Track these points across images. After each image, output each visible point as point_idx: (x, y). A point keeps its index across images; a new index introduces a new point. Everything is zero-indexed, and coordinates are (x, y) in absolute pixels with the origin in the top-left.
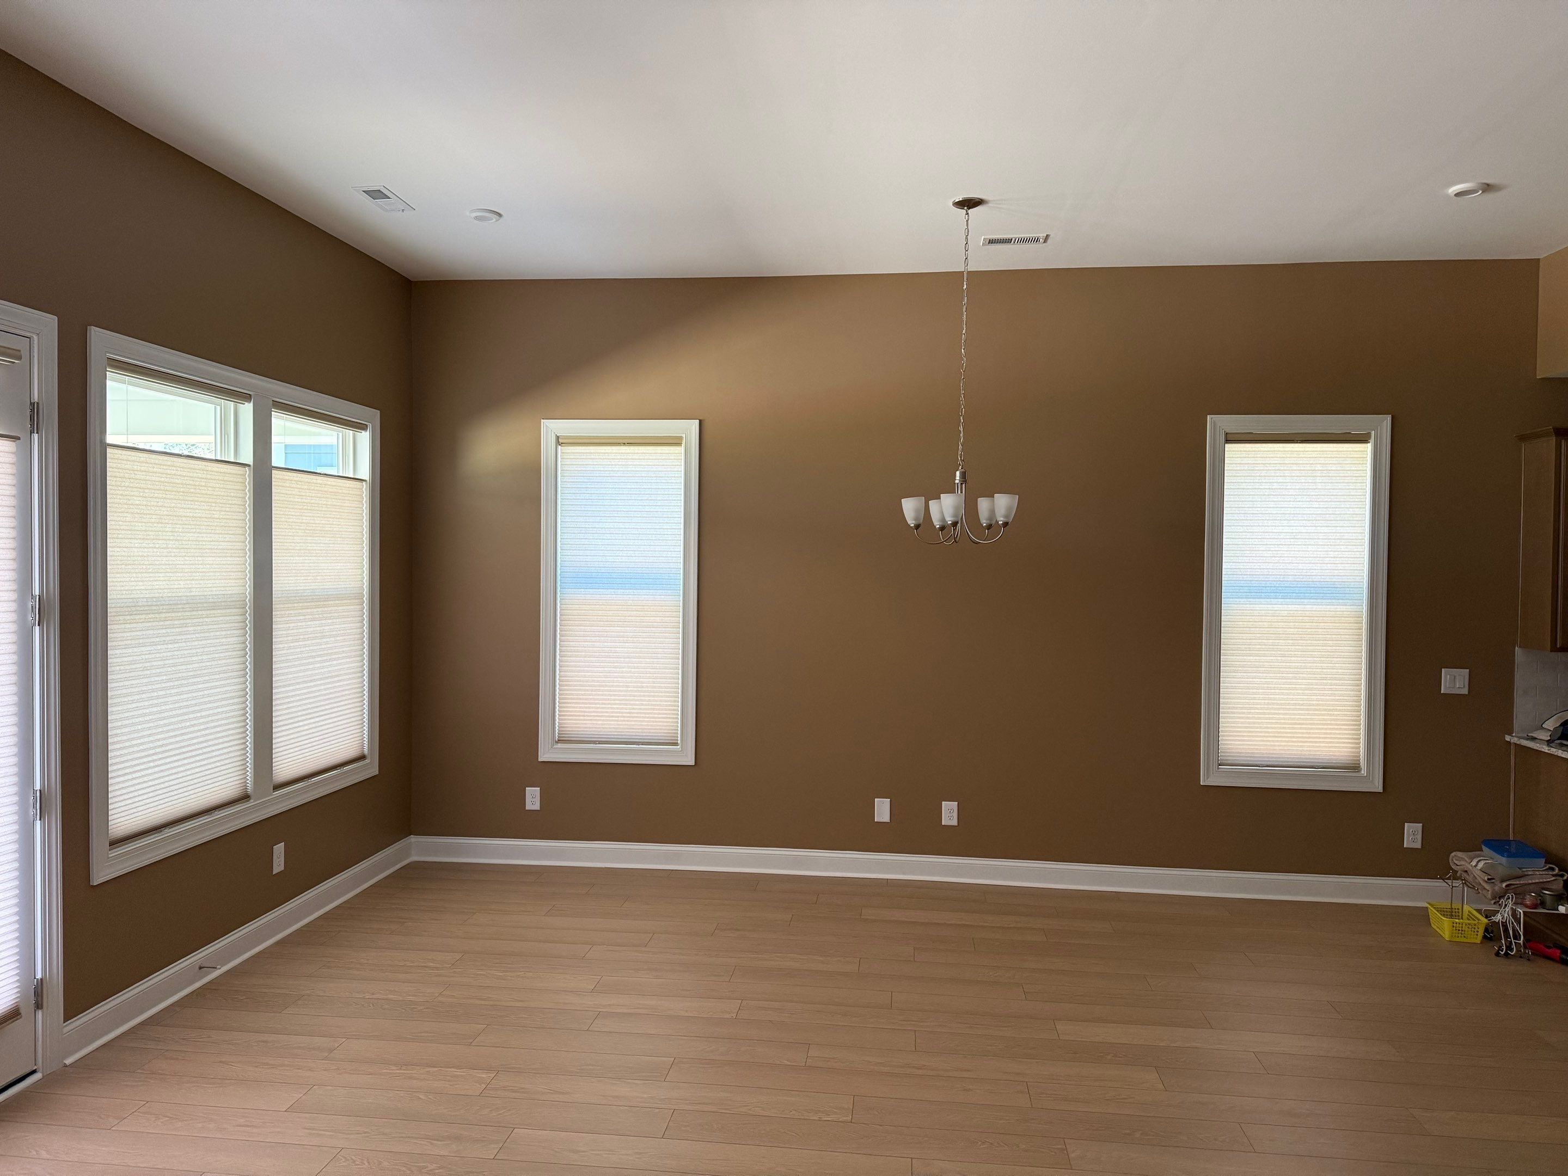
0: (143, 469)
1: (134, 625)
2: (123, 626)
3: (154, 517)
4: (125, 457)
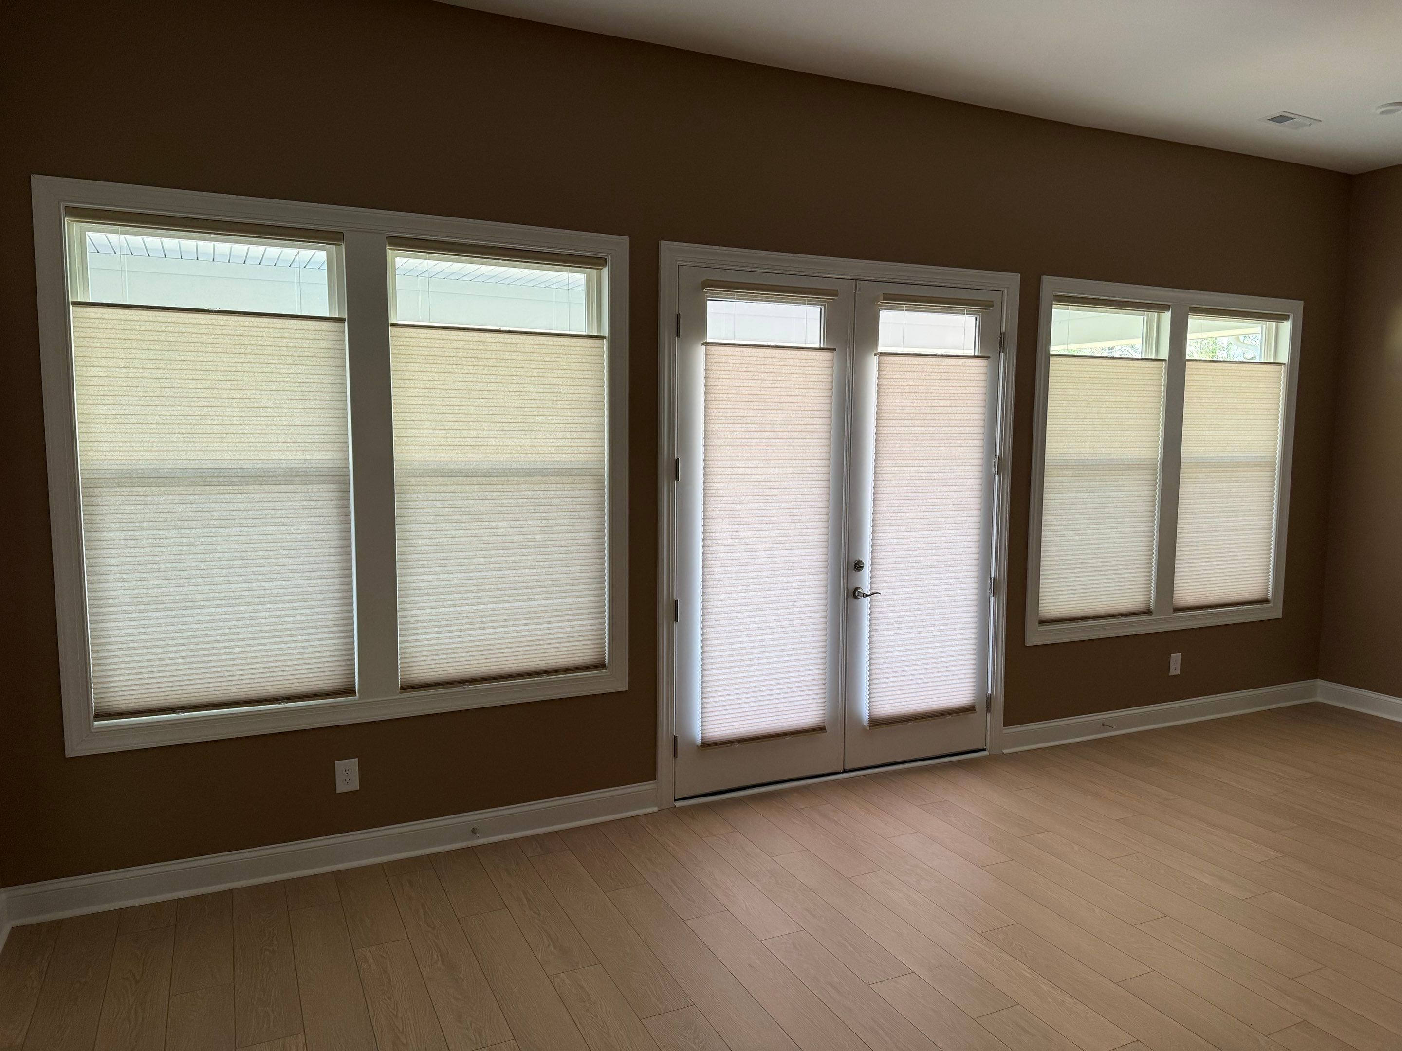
0: (1077, 369)
1: (1065, 478)
2: (1056, 478)
3: (1083, 403)
4: (1064, 362)
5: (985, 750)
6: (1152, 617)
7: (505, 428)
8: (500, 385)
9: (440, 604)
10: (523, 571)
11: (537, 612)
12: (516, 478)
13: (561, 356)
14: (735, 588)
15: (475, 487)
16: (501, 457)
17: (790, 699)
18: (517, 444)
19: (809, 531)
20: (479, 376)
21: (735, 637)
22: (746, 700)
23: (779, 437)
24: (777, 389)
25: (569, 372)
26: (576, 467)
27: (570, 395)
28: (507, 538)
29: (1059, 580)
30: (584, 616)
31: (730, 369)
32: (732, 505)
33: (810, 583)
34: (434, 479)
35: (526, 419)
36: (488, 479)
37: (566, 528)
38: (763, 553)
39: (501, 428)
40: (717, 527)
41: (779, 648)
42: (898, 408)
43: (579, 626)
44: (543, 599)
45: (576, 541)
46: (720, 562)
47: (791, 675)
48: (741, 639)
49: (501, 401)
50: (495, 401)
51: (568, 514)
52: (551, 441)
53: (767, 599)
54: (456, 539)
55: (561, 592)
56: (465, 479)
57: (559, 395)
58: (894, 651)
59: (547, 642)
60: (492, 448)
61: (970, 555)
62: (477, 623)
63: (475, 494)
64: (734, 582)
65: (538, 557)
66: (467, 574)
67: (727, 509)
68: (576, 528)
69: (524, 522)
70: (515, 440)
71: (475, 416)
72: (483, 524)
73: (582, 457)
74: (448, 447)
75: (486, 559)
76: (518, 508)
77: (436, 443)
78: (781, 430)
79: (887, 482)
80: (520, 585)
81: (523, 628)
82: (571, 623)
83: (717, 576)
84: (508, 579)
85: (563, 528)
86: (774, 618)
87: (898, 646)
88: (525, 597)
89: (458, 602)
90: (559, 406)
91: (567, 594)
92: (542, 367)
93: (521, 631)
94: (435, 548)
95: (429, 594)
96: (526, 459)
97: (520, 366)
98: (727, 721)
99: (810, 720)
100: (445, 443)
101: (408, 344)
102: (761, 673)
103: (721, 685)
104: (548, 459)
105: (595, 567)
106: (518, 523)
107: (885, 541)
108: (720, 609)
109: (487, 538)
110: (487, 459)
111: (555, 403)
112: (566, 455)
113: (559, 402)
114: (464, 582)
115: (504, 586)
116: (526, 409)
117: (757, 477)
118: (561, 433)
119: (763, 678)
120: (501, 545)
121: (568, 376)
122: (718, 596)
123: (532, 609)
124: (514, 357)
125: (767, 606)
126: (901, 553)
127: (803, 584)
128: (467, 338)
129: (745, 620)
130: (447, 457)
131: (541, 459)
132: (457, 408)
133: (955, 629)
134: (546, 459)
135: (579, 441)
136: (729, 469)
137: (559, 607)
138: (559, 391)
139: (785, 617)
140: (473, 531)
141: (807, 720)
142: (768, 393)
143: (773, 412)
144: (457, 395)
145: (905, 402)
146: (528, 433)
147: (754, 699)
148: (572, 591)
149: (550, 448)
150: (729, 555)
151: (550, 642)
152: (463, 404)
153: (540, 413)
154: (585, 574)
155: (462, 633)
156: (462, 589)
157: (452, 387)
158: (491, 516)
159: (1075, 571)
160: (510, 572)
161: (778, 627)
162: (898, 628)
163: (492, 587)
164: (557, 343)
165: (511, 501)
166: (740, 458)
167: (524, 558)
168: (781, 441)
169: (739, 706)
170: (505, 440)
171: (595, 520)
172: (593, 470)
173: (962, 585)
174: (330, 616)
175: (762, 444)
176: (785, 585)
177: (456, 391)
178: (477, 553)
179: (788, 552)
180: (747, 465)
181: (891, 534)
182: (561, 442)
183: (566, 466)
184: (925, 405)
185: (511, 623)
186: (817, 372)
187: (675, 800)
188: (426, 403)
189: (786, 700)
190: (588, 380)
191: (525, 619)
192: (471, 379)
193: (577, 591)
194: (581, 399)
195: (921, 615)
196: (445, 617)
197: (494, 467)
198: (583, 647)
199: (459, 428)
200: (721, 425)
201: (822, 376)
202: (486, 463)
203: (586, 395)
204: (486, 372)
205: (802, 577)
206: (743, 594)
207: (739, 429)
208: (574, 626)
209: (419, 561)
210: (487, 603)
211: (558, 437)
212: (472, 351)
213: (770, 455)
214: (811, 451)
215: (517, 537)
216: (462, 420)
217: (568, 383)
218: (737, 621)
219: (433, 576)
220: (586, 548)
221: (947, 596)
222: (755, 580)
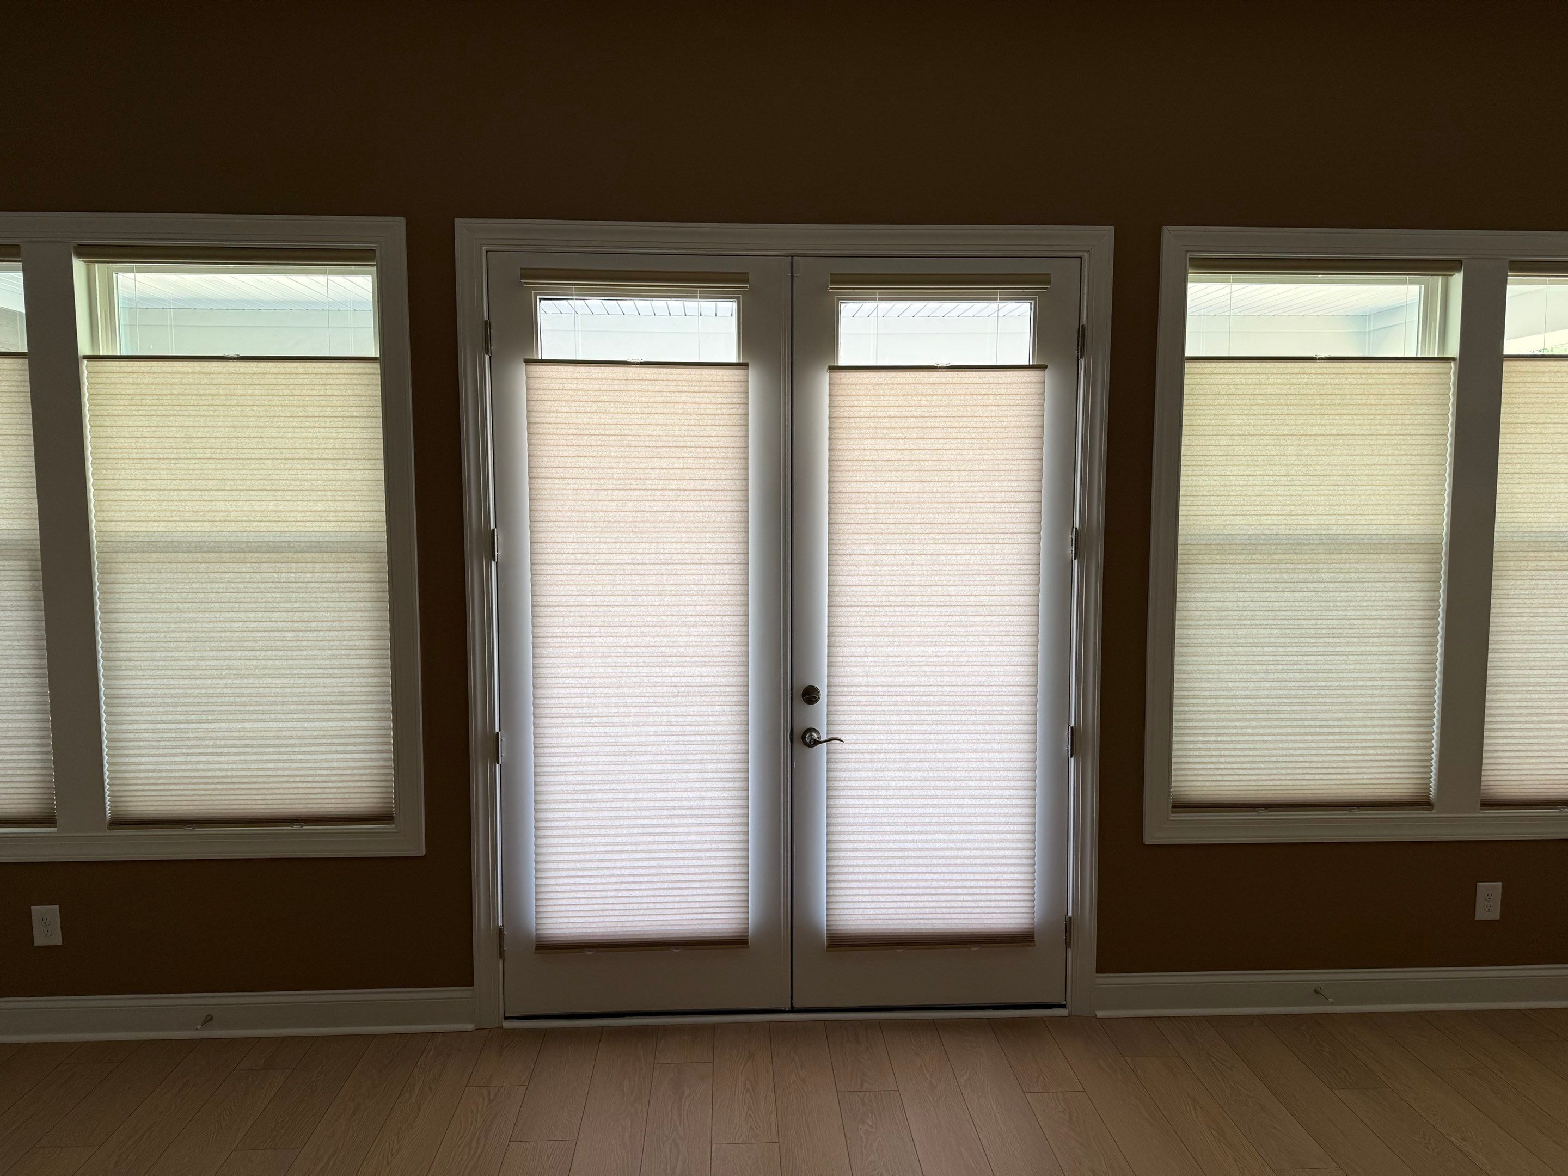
1: (1228, 566)
3: (1265, 438)
5: (1064, 1006)
6: (1433, 814)
7: (240, 488)
8: (232, 429)
9: (158, 718)
10: (270, 681)
11: (291, 738)
12: (256, 555)
13: (317, 387)
14: (588, 720)
15: (200, 565)
16: (234, 527)
17: (686, 892)
18: (256, 508)
19: (713, 639)
20: (202, 419)
21: (589, 792)
22: (610, 887)
23: (656, 498)
24: (651, 427)
25: (329, 409)
26: (342, 540)
27: (332, 441)
28: (245, 634)
29: (1219, 738)
30: (360, 748)
31: (569, 397)
32: (579, 598)
33: (717, 718)
34: (146, 555)
35: (268, 475)
36: (217, 555)
37: (330, 624)
38: (635, 670)
39: (234, 488)
40: (556, 630)
41: (665, 813)
42: (868, 453)
43: (354, 760)
44: (298, 720)
45: (346, 643)
46: (561, 681)
47: (687, 855)
48: (599, 796)
49: (233, 451)
50: (224, 451)
51: (332, 605)
52: (305, 503)
53: (643, 739)
54: (177, 635)
55: (324, 712)
56: (186, 555)
57: (314, 441)
58: (874, 833)
59: (306, 779)
60: (222, 514)
61: (1018, 689)
62: (207, 747)
63: (200, 575)
64: (585, 710)
65: (290, 662)
66: (193, 682)
67: (571, 603)
68: (345, 624)
69: (269, 614)
70: (254, 503)
71: (198, 472)
72: (211, 615)
73: (350, 527)
74: (163, 514)
75: (217, 663)
76: (260, 595)
77: (148, 509)
78: (659, 487)
79: (854, 568)
80: (265, 699)
81: (272, 757)
82: (342, 756)
83: (557, 701)
84: (249, 691)
85: (324, 624)
86: (654, 767)
87: (882, 824)
88: (273, 716)
89: (182, 718)
90: (316, 456)
91: (334, 715)
92: (289, 403)
93: (269, 762)
94: (150, 645)
95: (143, 705)
96: (270, 529)
97: (257, 403)
98: (579, 914)
99: (721, 926)
100: (159, 508)
101: (109, 381)
102: (634, 848)
103: (568, 861)
104: (301, 529)
105: (376, 680)
106: (260, 615)
107: (853, 659)
108: (564, 750)
109: (219, 635)
110: (215, 529)
111: (310, 452)
112: (327, 524)
113: (315, 451)
114: (189, 691)
115: (243, 699)
116: (267, 462)
117: (621, 557)
118: (319, 493)
119: (638, 856)
120: (237, 644)
121: (327, 414)
122: (560, 730)
123: (284, 733)
124: (249, 392)
125: (644, 748)
126: (883, 679)
127: (706, 718)
128: (185, 370)
129: (607, 768)
130: (161, 527)
131: (290, 529)
132: (174, 461)
133: (989, 806)
134: (298, 529)
135: (346, 504)
136: (573, 546)
137: (322, 733)
138: (315, 435)
139: (675, 767)
140: (199, 625)
141: (716, 927)
142: (634, 432)
143: (643, 460)
144: (174, 445)
145: (881, 444)
146: (271, 493)
147: (623, 886)
148: (341, 711)
149: (303, 514)
150: (577, 670)
151: (310, 779)
152: (183, 456)
153: (287, 466)
154: (359, 689)
155: (189, 759)
156: (187, 700)
157: (167, 435)
158: (223, 605)
159: (1254, 724)
160: (251, 681)
161: (662, 781)
162: (879, 797)
163: (227, 699)
164: (310, 371)
165: (248, 585)
166: (590, 530)
167: (270, 662)
168: (661, 503)
169: (598, 894)
170: (240, 503)
171: (372, 614)
172: (368, 545)
173: (1003, 736)
174: (23, 725)
175: (626, 509)
176: (674, 719)
177: (171, 440)
178: (205, 654)
179: (677, 669)
180: (603, 540)
181: (863, 649)
182: (319, 507)
183: (327, 539)
184: (921, 447)
185: (254, 750)
186: (720, 400)
187: (506, 1018)
188: (134, 456)
189: (679, 892)
190: (357, 420)
191: (274, 746)
192: (191, 424)
193: (349, 711)
194: (347, 446)
195: (925, 779)
196: (165, 735)
197: (225, 539)
198: (360, 790)
199: (176, 488)
200: (557, 481)
201: (729, 406)
202: (215, 534)
203: (354, 441)
204: (211, 413)
205: (704, 708)
206: (601, 730)
207: (588, 487)
208: (347, 760)
209: (130, 660)
210: (222, 721)
211: (315, 498)
212: (192, 387)
213: (641, 524)
214: (712, 519)
215: (259, 634)
216: (181, 477)
217: (328, 425)
218: (593, 768)
219: (148, 682)
220: (360, 652)
221: (975, 751)
222: (622, 710)
